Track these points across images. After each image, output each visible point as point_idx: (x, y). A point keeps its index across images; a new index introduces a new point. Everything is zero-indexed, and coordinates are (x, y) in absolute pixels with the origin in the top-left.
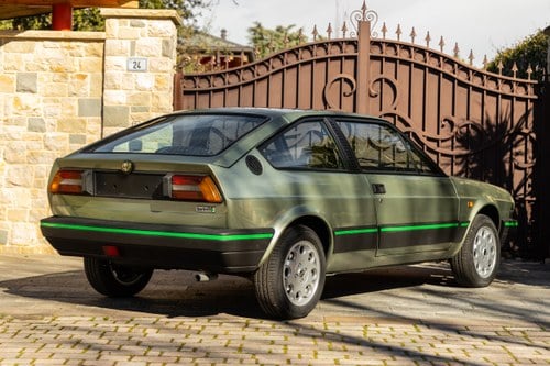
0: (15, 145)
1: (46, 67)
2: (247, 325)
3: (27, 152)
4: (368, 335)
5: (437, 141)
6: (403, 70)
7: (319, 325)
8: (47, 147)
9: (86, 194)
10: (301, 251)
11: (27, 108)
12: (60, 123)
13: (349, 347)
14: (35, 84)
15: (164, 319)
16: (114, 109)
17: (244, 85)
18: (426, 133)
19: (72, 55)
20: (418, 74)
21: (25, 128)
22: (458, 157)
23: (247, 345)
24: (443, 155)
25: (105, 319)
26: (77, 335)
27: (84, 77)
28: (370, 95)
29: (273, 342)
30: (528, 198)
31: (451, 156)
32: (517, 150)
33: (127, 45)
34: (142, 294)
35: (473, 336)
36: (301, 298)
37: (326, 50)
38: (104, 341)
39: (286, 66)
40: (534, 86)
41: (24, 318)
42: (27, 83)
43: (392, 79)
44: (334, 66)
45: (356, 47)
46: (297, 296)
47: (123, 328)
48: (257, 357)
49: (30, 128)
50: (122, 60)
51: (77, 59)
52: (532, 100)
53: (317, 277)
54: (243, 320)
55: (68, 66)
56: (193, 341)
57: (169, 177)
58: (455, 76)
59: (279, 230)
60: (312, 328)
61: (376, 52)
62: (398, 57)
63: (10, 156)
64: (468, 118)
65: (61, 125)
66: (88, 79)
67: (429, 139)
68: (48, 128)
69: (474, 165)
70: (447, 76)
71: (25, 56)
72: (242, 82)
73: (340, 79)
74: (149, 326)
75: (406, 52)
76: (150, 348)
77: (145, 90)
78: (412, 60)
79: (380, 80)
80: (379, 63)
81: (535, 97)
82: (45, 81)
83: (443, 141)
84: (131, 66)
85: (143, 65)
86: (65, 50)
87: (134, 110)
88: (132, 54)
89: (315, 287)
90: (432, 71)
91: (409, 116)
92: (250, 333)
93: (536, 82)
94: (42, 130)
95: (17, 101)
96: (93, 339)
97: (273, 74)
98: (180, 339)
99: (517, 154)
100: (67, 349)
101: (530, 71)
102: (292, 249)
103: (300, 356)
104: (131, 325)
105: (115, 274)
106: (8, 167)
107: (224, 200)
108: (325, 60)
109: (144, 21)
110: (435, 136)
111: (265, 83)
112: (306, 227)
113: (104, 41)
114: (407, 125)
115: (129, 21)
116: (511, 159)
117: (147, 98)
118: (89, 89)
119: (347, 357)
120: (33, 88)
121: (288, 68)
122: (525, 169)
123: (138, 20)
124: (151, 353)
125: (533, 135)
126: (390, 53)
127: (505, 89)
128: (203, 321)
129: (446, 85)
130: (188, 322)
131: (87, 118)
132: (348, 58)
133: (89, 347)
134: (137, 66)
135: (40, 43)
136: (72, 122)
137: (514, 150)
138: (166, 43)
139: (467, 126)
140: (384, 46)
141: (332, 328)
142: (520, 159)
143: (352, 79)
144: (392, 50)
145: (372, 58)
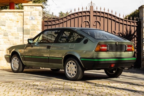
1: (8, 19)
3: (3, 42)
6: (102, 19)
7: (83, 83)
8: (9, 40)
11: (3, 30)
12: (12, 34)
14: (5, 24)
15: (42, 82)
16: (26, 30)
17: (60, 23)
19: (15, 16)
20: (106, 20)
21: (3, 35)
23: (65, 88)
27: (18, 22)
28: (94, 26)
33: (29, 13)
37: (82, 14)
39: (71, 18)
40: (136, 22)
42: (3, 24)
43: (99, 21)
44: (84, 18)
45: (90, 13)
49: (4, 35)
50: (28, 17)
52: (136, 26)
55: (14, 19)
56: (50, 87)
58: (116, 20)
61: (95, 14)
62: (101, 15)
64: (119, 31)
68: (9, 35)
70: (113, 20)
71: (2, 16)
73: (85, 21)
75: (103, 14)
77: (34, 25)
78: (104, 16)
79: (96, 21)
80: (96, 17)
82: (8, 23)
84: (31, 19)
85: (34, 19)
86: (13, 15)
87: (32, 30)
88: (31, 15)
90: (110, 19)
94: (7, 36)
95: (0, 28)
97: (68, 20)
98: (47, 87)
101: (135, 18)
108: (81, 16)
109: (34, 7)
111: (66, 23)
113: (23, 12)
115: (30, 7)
117: (35, 27)
118: (20, 25)
121: (72, 19)
123: (32, 6)
127: (129, 23)
129: (113, 22)
131: (19, 33)
132: (88, 16)
134: (32, 19)
135: (6, 13)
136: (15, 34)
138: (40, 12)
139: (119, 33)
140: (97, 13)
143: (89, 21)
144: (99, 13)
145: (94, 16)
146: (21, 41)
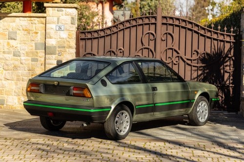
0: (8, 62)
1: (21, 29)
2: (101, 142)
3: (13, 66)
4: (145, 146)
5: (191, 60)
6: (177, 29)
7: (128, 142)
8: (21, 63)
9: (41, 93)
10: (122, 115)
11: (13, 46)
12: (27, 53)
13: (136, 151)
14: (16, 36)
15: (70, 140)
16: (50, 47)
17: (107, 36)
18: (187, 57)
19: (32, 23)
20: (183, 31)
21: (12, 55)
22: (200, 67)
23: (99, 150)
24: (194, 66)
25: (49, 140)
26: (39, 146)
27: (37, 33)
28: (162, 40)
29: (109, 149)
30: (231, 85)
31: (197, 67)
32: (226, 64)
33: (55, 19)
34: (62, 129)
35: (185, 147)
36: (122, 132)
37: (143, 20)
38: (49, 148)
39: (125, 27)
40: (233, 36)
41: (18, 139)
42: (13, 36)
43: (171, 33)
44: (146, 27)
45: (156, 19)
46: (121, 131)
47: (55, 143)
48: (102, 154)
49: (14, 55)
50: (53, 26)
51: (34, 25)
52: (233, 42)
53: (129, 124)
54: (100, 140)
55: (30, 28)
56: (81, 148)
57: (72, 88)
58: (199, 32)
59: (113, 107)
60: (125, 144)
61: (165, 21)
62: (174, 23)
63: (6, 67)
64: (205, 50)
65: (27, 54)
66: (39, 34)
67: (187, 59)
68: (22, 55)
69: (207, 71)
70: (196, 32)
71: (11, 24)
72: (106, 34)
73: (149, 33)
74: (65, 143)
75: (178, 21)
76: (65, 151)
77: (63, 39)
78: (180, 25)
79: (166, 33)
80: (166, 26)
81: (234, 41)
82: (20, 35)
83: (194, 60)
84: (58, 28)
85: (63, 28)
86: (29, 21)
87: (59, 47)
88: (58, 23)
89: (128, 128)
90: (189, 29)
91: (179, 49)
92: (102, 146)
93: (235, 34)
94: (19, 56)
95: (8, 43)
96: (45, 147)
98: (76, 147)
99: (226, 66)
100: (36, 151)
101: (232, 30)
102: (119, 114)
103: (117, 154)
104: (58, 142)
105: (52, 121)
106: (4, 72)
107: (92, 97)
108: (142, 25)
109: (63, 9)
110: (190, 58)
111: (116, 35)
112: (125, 105)
113: (45, 17)
114: (178, 53)
115: (56, 9)
116: (224, 68)
117: (64, 42)
118: (39, 38)
119: (134, 155)
120: (15, 38)
122: (229, 73)
123: (60, 8)
124: (65, 153)
125: (233, 58)
126: (171, 22)
127: (221, 38)
128: (85, 141)
129: (195, 35)
130: (79, 141)
131: (38, 51)
132: (152, 24)
133: (43, 150)
134: (60, 28)
135: (18, 18)
136: (32, 53)
137: (225, 64)
138: (73, 18)
139: (204, 53)
140: (168, 19)
141: (133, 143)
142: (228, 68)
143: (154, 33)
144: (172, 20)
145: (163, 24)
146: (41, 65)
